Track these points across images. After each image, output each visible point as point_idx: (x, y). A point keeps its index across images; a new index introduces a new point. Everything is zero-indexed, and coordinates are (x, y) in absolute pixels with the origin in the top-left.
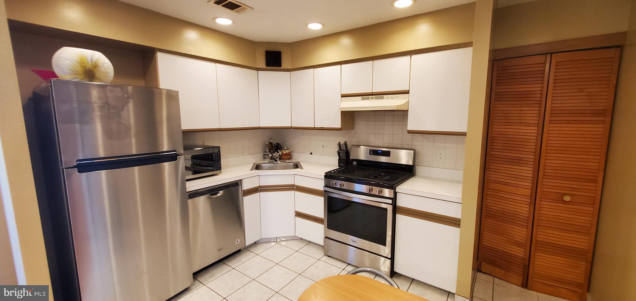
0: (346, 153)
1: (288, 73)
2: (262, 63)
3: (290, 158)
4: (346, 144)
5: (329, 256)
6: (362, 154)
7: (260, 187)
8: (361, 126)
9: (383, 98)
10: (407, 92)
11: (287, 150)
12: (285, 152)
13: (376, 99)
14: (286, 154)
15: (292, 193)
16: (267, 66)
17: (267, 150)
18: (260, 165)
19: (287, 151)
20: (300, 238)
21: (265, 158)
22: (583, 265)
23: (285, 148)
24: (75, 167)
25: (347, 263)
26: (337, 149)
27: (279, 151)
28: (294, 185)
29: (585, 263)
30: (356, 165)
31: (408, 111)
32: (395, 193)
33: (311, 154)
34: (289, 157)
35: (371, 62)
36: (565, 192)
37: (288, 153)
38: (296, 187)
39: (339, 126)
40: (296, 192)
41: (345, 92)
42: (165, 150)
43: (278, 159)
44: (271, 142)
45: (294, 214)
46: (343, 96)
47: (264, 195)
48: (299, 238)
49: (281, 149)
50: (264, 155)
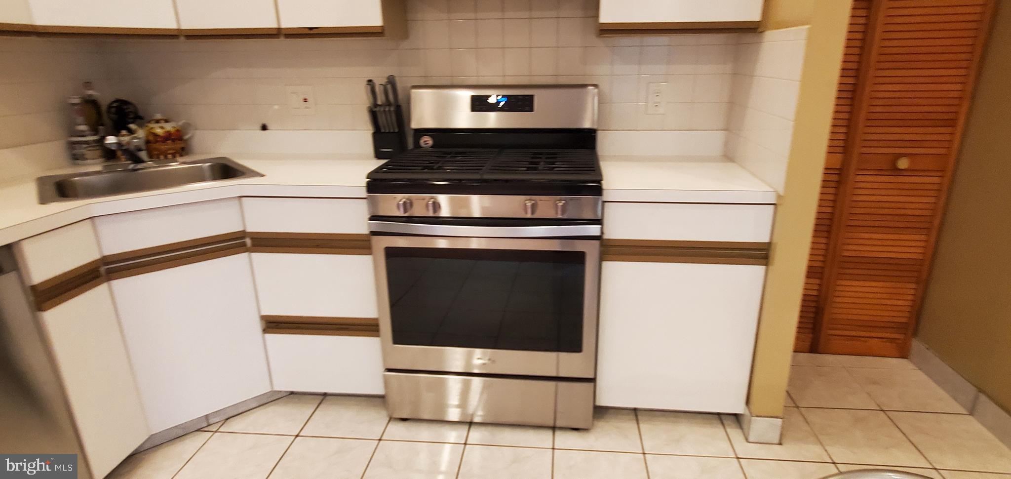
0: (396, 114)
3: (183, 149)
4: (391, 81)
5: (404, 420)
7: (106, 260)
8: (430, 26)
11: (167, 121)
12: (162, 128)
14: (168, 137)
15: (240, 260)
17: (83, 128)
18: (73, 183)
19: (169, 127)
20: (286, 392)
21: (76, 158)
22: (910, 289)
23: (158, 116)
25: (467, 423)
27: (132, 126)
28: (243, 234)
29: (913, 286)
30: (432, 147)
33: (264, 128)
34: (179, 145)
36: (897, 151)
37: (172, 130)
38: (252, 239)
39: (375, 20)
40: (255, 255)
43: (143, 155)
44: (90, 95)
45: (257, 326)
48: (285, 394)
49: (139, 119)
50: (72, 145)
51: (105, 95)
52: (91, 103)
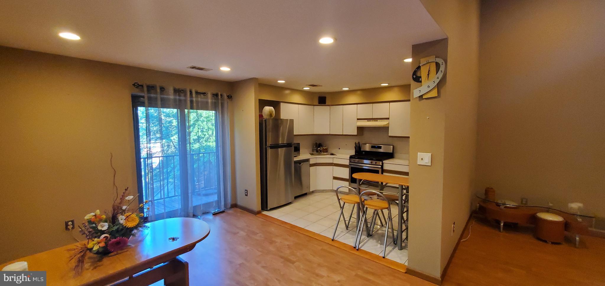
0: (359, 147)
1: (329, 107)
2: (316, 102)
3: (327, 150)
4: (359, 143)
6: (367, 148)
7: (316, 163)
8: (367, 134)
9: (377, 121)
10: (388, 119)
13: (374, 121)
16: (319, 104)
17: (315, 147)
19: (326, 148)
21: (313, 151)
23: (325, 146)
24: (269, 147)
26: (354, 146)
28: (333, 163)
30: (364, 153)
31: (389, 127)
32: (383, 163)
33: (339, 149)
35: (372, 104)
39: (356, 134)
40: (334, 167)
41: (359, 118)
42: (280, 143)
43: (322, 151)
45: (332, 178)
46: (358, 119)
47: (318, 167)
49: (322, 146)
50: (313, 149)
51: (318, 143)
52: (316, 143)
